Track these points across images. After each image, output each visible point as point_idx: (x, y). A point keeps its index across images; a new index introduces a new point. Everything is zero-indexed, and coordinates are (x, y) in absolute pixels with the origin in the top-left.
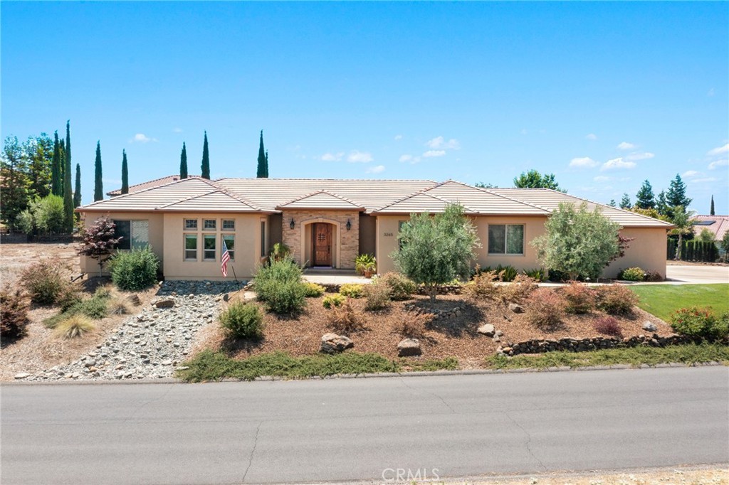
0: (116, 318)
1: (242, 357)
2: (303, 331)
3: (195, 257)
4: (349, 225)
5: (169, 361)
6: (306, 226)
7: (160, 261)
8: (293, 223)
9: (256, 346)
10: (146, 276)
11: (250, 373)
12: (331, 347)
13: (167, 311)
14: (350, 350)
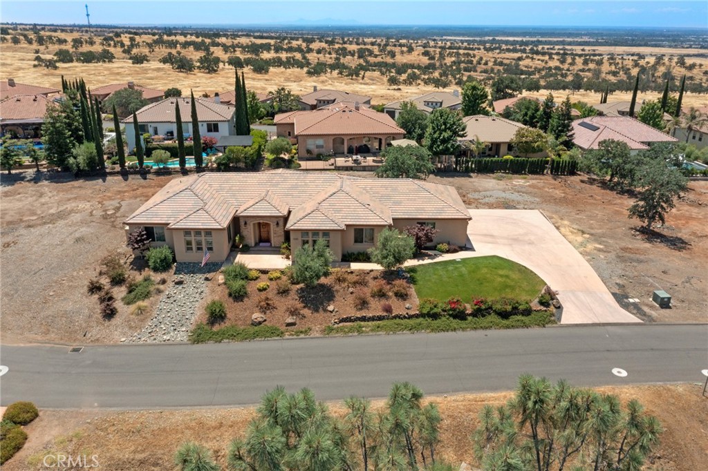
0: (156, 297)
1: (216, 328)
2: (245, 309)
3: (192, 250)
4: (278, 224)
5: (184, 329)
6: (254, 224)
7: (173, 252)
8: (246, 223)
9: (222, 321)
10: (167, 263)
11: (219, 337)
12: (256, 322)
13: (180, 287)
14: (264, 323)
